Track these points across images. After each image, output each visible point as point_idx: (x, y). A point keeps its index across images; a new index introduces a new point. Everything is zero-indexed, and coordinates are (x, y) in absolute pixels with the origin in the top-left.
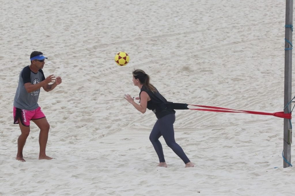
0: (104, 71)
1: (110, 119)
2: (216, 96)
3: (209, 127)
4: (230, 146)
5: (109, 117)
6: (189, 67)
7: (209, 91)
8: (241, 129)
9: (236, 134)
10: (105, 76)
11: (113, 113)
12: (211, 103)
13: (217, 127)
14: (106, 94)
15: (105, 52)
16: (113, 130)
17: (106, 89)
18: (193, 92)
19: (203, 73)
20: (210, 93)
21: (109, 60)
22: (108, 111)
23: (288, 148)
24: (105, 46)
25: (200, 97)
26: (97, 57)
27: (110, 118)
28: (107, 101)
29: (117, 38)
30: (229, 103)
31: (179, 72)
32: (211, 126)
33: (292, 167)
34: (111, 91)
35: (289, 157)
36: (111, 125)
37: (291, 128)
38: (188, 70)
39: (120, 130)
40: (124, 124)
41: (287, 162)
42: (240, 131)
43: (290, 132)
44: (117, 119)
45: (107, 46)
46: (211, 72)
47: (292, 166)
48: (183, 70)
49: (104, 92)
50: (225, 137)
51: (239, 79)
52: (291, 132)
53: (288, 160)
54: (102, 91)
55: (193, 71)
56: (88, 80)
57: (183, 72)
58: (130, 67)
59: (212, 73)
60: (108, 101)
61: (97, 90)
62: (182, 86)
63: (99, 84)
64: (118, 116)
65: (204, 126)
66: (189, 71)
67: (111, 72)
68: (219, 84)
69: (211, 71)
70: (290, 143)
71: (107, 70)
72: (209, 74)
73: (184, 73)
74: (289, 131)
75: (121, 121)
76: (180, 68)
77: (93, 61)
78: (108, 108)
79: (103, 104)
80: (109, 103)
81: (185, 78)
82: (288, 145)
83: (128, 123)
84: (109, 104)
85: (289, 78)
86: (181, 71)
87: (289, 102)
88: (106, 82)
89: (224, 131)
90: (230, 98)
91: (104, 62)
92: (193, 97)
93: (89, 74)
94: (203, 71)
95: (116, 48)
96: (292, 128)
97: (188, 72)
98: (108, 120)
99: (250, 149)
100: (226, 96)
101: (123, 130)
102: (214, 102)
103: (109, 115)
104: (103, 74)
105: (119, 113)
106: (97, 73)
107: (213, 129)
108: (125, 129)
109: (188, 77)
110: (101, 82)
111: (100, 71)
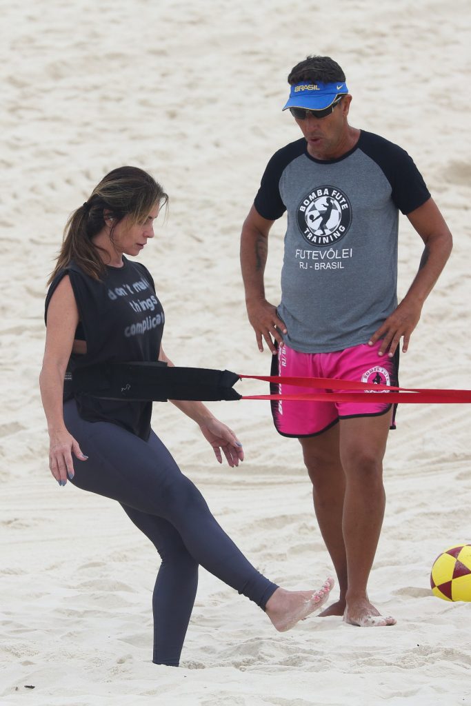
0: (52, 186)
3: (444, 460)
10: (47, 211)
15: (94, 95)
17: (17, 279)
18: (448, 292)
21: (104, 130)
24: (115, 64)
26: (44, 119)
29: (193, 23)
32: (455, 457)
45: (123, 67)
48: (449, 182)
57: (445, 189)
58: (187, 169)
65: (424, 455)
71: (68, 182)
77: (18, 139)
88: (32, 241)
91: (71, 143)
95: (164, 75)
101: (18, 477)
104: (37, 202)
105: (25, 393)
106: (15, 196)
107: (461, 474)
108: (31, 472)
109: (464, 212)
110: (10, 240)
111: (33, 190)
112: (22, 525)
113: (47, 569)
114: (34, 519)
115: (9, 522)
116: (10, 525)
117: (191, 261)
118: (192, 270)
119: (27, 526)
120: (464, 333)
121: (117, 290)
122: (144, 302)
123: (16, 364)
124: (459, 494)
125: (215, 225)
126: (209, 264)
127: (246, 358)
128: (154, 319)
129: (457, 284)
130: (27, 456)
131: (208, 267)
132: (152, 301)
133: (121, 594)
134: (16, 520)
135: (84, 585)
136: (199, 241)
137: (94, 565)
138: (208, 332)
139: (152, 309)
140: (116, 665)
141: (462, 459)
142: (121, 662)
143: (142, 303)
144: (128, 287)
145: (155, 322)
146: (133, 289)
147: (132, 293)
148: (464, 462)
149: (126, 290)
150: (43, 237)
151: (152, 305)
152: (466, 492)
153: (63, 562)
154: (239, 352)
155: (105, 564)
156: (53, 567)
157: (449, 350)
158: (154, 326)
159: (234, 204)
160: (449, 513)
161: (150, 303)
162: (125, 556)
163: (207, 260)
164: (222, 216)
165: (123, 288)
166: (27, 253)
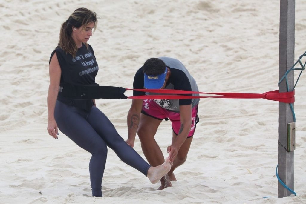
0: (44, 9)
1: (12, 103)
2: (240, 58)
4: (212, 156)
5: (11, 97)
6: (210, 3)
7: (229, 49)
8: (256, 123)
9: (243, 132)
10: (42, 19)
11: (21, 91)
12: (222, 71)
13: (213, 119)
14: (25, 55)
16: (9, 123)
17: (30, 46)
18: (198, 52)
19: (237, 14)
20: (230, 53)
22: (14, 86)
23: (288, 160)
25: (204, 62)
27: (11, 100)
28: (20, 67)
30: (257, 72)
31: (191, 12)
33: (296, 197)
34: (38, 48)
35: (290, 177)
36: (8, 113)
37: (294, 121)
38: (209, 9)
39: (24, 123)
40: (35, 113)
41: (286, 187)
42: (252, 127)
43: (291, 128)
44: (24, 103)
46: (253, 12)
47: (295, 195)
48: (199, 9)
49: (24, 49)
50: (217, 138)
51: (301, 26)
52: (294, 129)
53: (287, 183)
54: (20, 49)
55: (218, 11)
56: (4, 27)
57: (198, 12)
58: (97, 3)
59: (255, 15)
60: (21, 69)
61: (13, 47)
62: (182, 40)
63: (21, 34)
64: (28, 97)
66: (210, 11)
67: (57, 13)
68: (258, 35)
69: (254, 10)
70: (291, 150)
71: (50, 8)
72: (249, 16)
73: (201, 14)
74: (289, 125)
75: (31, 106)
76: (193, 5)
78: (16, 81)
79: (9, 73)
80: (23, 71)
81: (198, 23)
82: (288, 154)
83: (42, 111)
84: (22, 74)
85: (288, 23)
86: (194, 10)
87: (288, 69)
88: (36, 31)
89: (222, 128)
90: (264, 63)
92: (192, 62)
93: (11, 15)
94: (238, 10)
96: (296, 121)
97: (208, 13)
98: (7, 104)
99: (249, 161)
100: (257, 59)
101: (30, 123)
102: (228, 71)
103: (11, 95)
104: (38, 16)
105: (33, 90)
106: (29, 13)
107: (203, 124)
108: (34, 121)
109: (204, 21)
110: (27, 30)
111: (36, 11)
112: (31, 142)
113: (40, 159)
114: (36, 140)
115: (26, 141)
116: (27, 142)
117: (98, 39)
118: (98, 43)
119: (33, 142)
120: (204, 69)
121: (76, 58)
122: (88, 62)
123: (29, 79)
124: (202, 131)
125: (107, 25)
126: (105, 40)
127: (119, 77)
128: (92, 69)
129: (202, 49)
130: (33, 115)
131: (105, 42)
132: (92, 62)
133: (70, 169)
134: (29, 140)
135: (55, 166)
136: (101, 31)
137: (59, 158)
138: (104, 67)
139: (92, 65)
140: (67, 197)
141: (203, 118)
142: (70, 196)
143: (87, 63)
144: (82, 56)
145: (93, 70)
146: (84, 57)
147: (83, 58)
148: (204, 119)
149: (81, 57)
150: (40, 29)
151: (92, 63)
152: (205, 131)
153: (47, 157)
154: (116, 75)
155: (63, 158)
156: (43, 159)
157: (199, 75)
158: (92, 71)
159: (115, 17)
160: (198, 139)
161: (91, 62)
162: (71, 155)
163: (104, 39)
164: (111, 22)
165: (80, 56)
166: (34, 35)
